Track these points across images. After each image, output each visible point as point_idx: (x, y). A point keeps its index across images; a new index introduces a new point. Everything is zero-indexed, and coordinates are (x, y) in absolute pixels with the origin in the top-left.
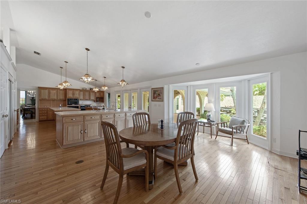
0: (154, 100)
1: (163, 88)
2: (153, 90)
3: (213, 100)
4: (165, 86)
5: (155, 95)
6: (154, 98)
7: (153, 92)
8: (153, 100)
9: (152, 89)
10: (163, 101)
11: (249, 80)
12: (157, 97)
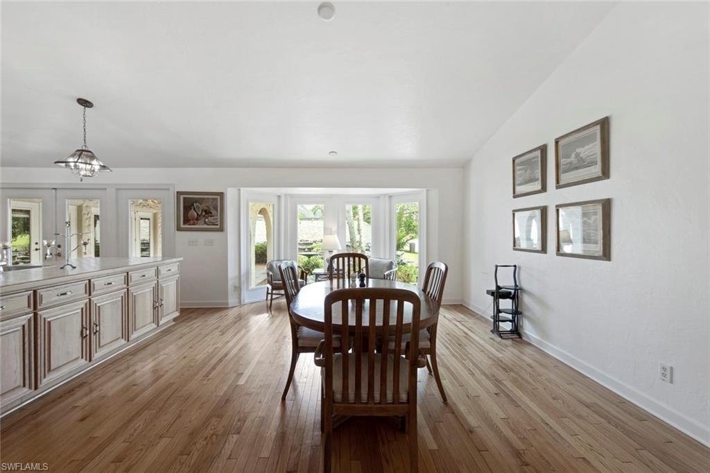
0: (186, 226)
1: (221, 195)
2: (182, 197)
3: (334, 228)
4: (229, 189)
5: (193, 213)
6: (186, 221)
7: (184, 203)
8: (182, 226)
9: (179, 193)
10: (221, 229)
11: (390, 197)
12: (197, 219)
